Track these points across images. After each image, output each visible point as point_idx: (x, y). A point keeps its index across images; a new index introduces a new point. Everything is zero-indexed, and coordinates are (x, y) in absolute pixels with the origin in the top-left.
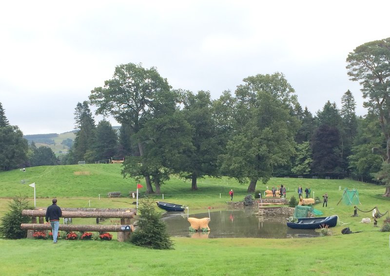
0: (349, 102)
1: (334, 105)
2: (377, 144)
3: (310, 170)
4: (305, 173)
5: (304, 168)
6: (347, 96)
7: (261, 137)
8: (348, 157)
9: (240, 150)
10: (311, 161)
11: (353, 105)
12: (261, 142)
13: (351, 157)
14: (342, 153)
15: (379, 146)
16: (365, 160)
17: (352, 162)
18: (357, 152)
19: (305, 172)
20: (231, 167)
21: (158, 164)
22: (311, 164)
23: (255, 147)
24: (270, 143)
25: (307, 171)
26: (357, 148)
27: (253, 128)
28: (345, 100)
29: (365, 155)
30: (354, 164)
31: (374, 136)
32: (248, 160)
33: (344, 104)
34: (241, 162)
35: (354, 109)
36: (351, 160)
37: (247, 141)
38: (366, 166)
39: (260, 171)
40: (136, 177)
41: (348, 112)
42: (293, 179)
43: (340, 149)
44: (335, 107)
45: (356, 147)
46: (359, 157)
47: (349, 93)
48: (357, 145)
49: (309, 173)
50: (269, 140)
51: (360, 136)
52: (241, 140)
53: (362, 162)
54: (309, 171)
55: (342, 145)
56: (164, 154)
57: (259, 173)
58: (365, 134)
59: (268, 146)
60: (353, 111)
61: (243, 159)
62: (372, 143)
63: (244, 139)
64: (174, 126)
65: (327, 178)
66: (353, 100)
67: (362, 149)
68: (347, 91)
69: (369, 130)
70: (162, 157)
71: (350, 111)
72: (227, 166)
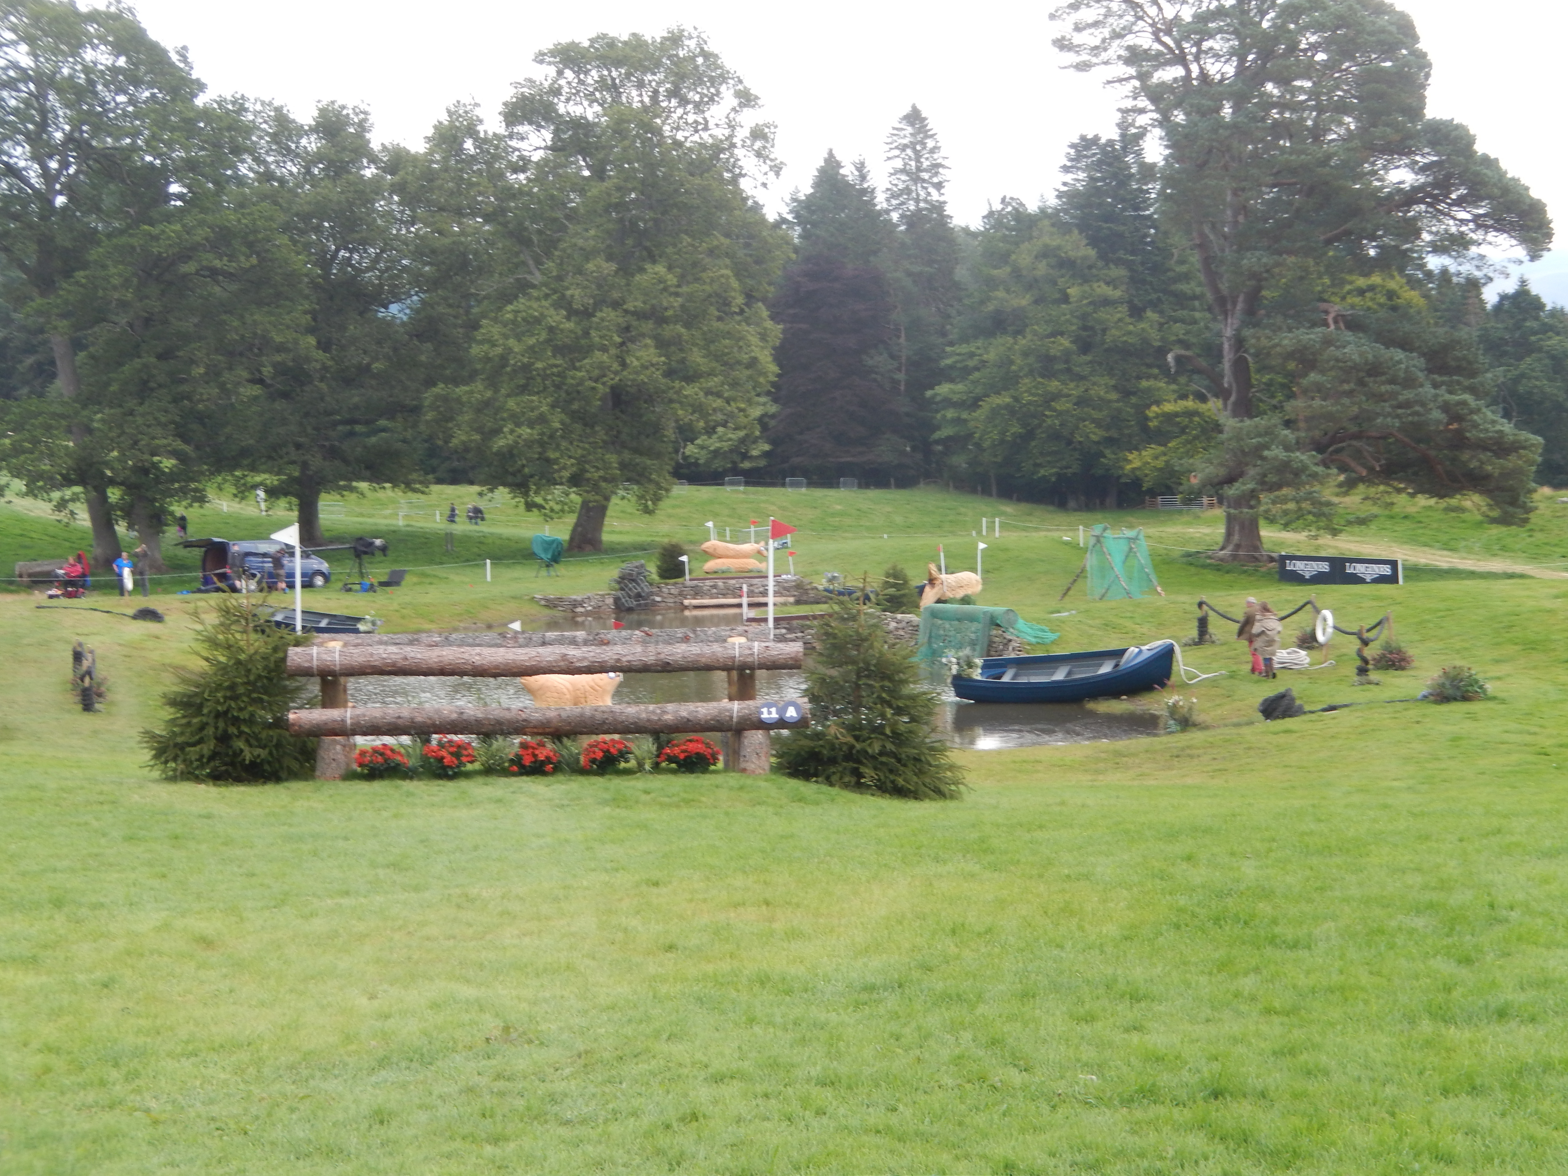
0: (918, 157)
1: (860, 167)
2: (1053, 334)
3: (767, 447)
4: (746, 465)
5: (742, 441)
6: (910, 130)
7: (630, 306)
8: (929, 393)
9: (539, 365)
10: (773, 409)
11: (936, 167)
12: (627, 329)
13: (944, 389)
14: (901, 376)
15: (1066, 342)
16: (1007, 407)
17: (950, 414)
18: (966, 371)
19: (745, 456)
20: (500, 443)
21: (159, 431)
22: (772, 423)
23: (604, 349)
24: (668, 331)
25: (755, 453)
26: (972, 355)
27: (590, 266)
28: (903, 148)
29: (1009, 381)
30: (958, 421)
31: (1036, 302)
32: (575, 406)
33: (899, 164)
34: (542, 419)
35: (939, 186)
36: (948, 403)
37: (569, 325)
38: (1016, 429)
39: (627, 455)
40: (56, 495)
41: (917, 200)
42: (705, 492)
43: (892, 357)
44: (863, 177)
45: (964, 349)
46: (979, 390)
47: (915, 118)
48: (964, 339)
49: (762, 463)
50: (662, 320)
51: (982, 302)
52: (538, 321)
53: (995, 412)
54: (766, 454)
55: (902, 340)
56: (185, 388)
57: (623, 466)
58: (1001, 294)
59: (662, 344)
60: (935, 196)
61: (553, 406)
62: (1035, 333)
63: (556, 317)
64: (232, 258)
65: (845, 485)
66: (932, 151)
67: (991, 356)
68: (907, 110)
69: (1017, 274)
70: (175, 401)
71: (922, 194)
72: (477, 437)
